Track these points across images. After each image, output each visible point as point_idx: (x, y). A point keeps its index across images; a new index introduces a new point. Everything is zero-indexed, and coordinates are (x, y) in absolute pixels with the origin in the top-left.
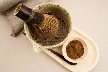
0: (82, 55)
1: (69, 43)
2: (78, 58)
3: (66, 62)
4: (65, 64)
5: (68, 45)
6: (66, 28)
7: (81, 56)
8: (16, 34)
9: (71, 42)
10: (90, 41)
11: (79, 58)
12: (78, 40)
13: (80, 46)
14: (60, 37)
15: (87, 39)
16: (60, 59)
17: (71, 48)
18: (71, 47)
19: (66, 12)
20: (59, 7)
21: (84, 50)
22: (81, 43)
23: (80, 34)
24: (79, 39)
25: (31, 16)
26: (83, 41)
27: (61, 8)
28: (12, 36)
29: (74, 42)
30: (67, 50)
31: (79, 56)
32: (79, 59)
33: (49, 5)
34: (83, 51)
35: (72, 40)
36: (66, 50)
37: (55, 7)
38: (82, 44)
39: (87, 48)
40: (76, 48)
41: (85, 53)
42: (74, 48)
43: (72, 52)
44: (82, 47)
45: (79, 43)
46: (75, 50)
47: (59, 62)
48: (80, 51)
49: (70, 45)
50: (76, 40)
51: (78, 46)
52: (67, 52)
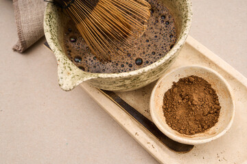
0: (214, 124)
1: (175, 85)
2: (199, 132)
3: (157, 140)
4: (155, 145)
5: (170, 90)
7: (209, 127)
8: (28, 45)
9: (181, 80)
11: (203, 132)
12: (205, 77)
13: (208, 96)
15: (233, 78)
16: (142, 127)
17: (177, 98)
18: (181, 95)
21: (219, 109)
22: (212, 87)
23: (211, 63)
26: (218, 80)
29: (189, 81)
30: (165, 104)
31: (203, 127)
32: (202, 134)
34: (217, 113)
35: (185, 75)
36: (161, 103)
38: (214, 91)
39: (231, 103)
40: (195, 99)
41: (221, 119)
42: (187, 98)
43: (180, 112)
44: (215, 98)
45: (207, 86)
46: (190, 106)
47: (136, 137)
48: (207, 110)
49: (176, 89)
50: (196, 78)
51: (202, 94)
52: (165, 110)
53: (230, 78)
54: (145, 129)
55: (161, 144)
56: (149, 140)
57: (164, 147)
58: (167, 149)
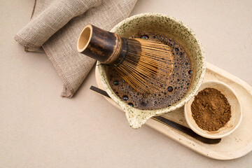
0: (229, 119)
1: (196, 98)
2: (221, 127)
4: (194, 143)
5: (194, 102)
6: (187, 64)
7: (227, 122)
8: (75, 91)
9: (199, 93)
10: (239, 86)
11: (223, 126)
12: (215, 88)
13: (221, 101)
14: (178, 85)
15: (233, 82)
16: (182, 133)
17: (201, 107)
18: (202, 104)
19: (186, 30)
20: (168, 20)
21: (230, 108)
22: (222, 93)
23: (215, 74)
24: (218, 85)
25: (116, 47)
26: (225, 88)
27: (171, 23)
28: (64, 97)
29: (205, 93)
30: (193, 113)
31: (223, 123)
32: (224, 128)
34: (229, 111)
35: (201, 89)
36: (191, 113)
37: (158, 21)
38: (223, 96)
39: (238, 102)
40: (213, 105)
41: (233, 114)
43: (205, 117)
44: (226, 101)
45: (218, 93)
46: (211, 111)
47: (181, 141)
48: (223, 111)
49: (198, 101)
50: (209, 89)
51: (217, 100)
52: (195, 117)
53: (231, 82)
54: (184, 134)
55: (198, 141)
56: (189, 141)
57: (200, 143)
58: (202, 144)
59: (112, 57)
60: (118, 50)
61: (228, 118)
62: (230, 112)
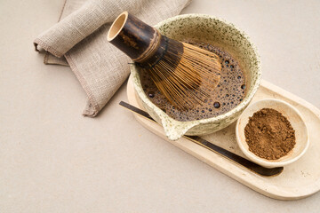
1: (251, 120)
2: (283, 155)
5: (248, 125)
6: (239, 77)
7: (290, 149)
8: (101, 108)
9: (255, 114)
10: (305, 109)
11: (286, 154)
12: (275, 108)
13: (282, 123)
15: (297, 104)
17: (257, 130)
18: (259, 128)
19: (238, 33)
20: (217, 22)
21: (293, 133)
22: (283, 115)
24: (278, 104)
25: (153, 40)
27: (220, 26)
28: (86, 115)
29: (262, 114)
30: (247, 138)
31: (285, 151)
32: (286, 157)
33: (189, 19)
34: (293, 136)
35: (257, 109)
36: (244, 138)
37: (205, 24)
38: (285, 119)
39: (304, 125)
40: (273, 128)
41: (297, 141)
42: (265, 129)
43: (263, 142)
44: (288, 125)
45: (279, 115)
46: (269, 135)
48: (285, 135)
49: (253, 123)
50: (268, 110)
51: (277, 123)
52: (249, 143)
55: (253, 173)
56: (243, 172)
57: (256, 175)
58: (260, 176)
59: (147, 52)
60: (156, 45)
61: (292, 145)
62: (294, 138)
